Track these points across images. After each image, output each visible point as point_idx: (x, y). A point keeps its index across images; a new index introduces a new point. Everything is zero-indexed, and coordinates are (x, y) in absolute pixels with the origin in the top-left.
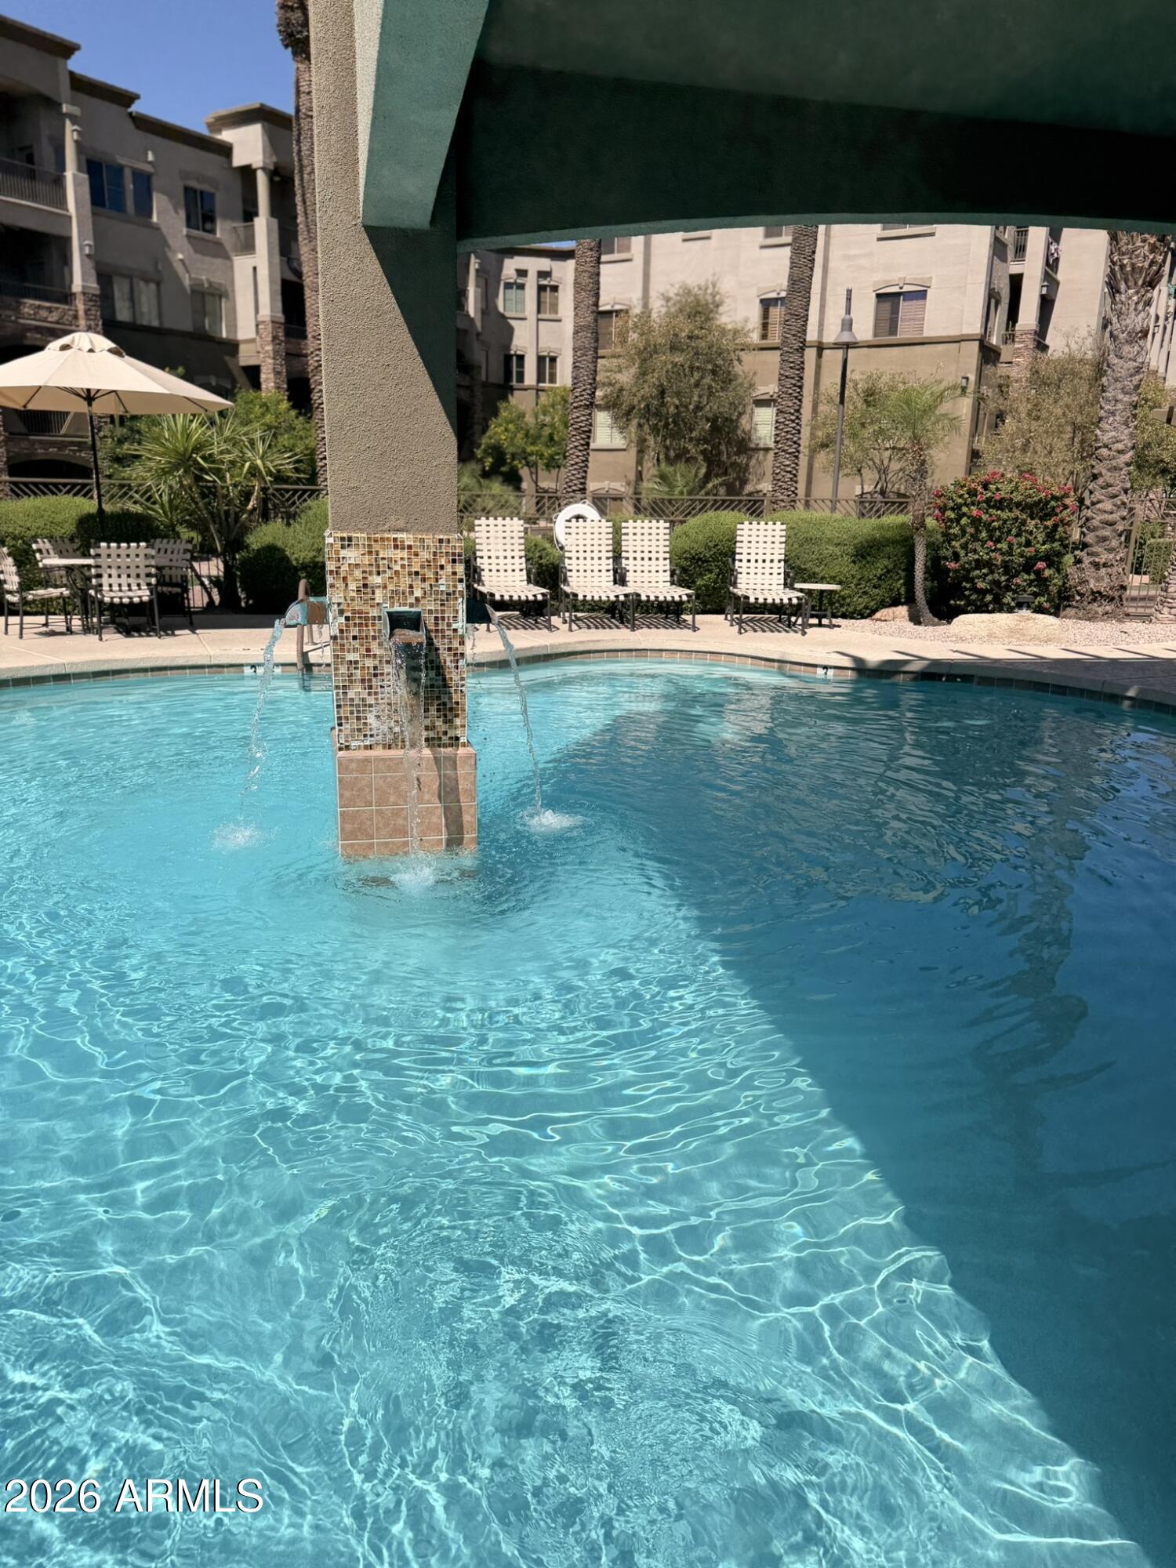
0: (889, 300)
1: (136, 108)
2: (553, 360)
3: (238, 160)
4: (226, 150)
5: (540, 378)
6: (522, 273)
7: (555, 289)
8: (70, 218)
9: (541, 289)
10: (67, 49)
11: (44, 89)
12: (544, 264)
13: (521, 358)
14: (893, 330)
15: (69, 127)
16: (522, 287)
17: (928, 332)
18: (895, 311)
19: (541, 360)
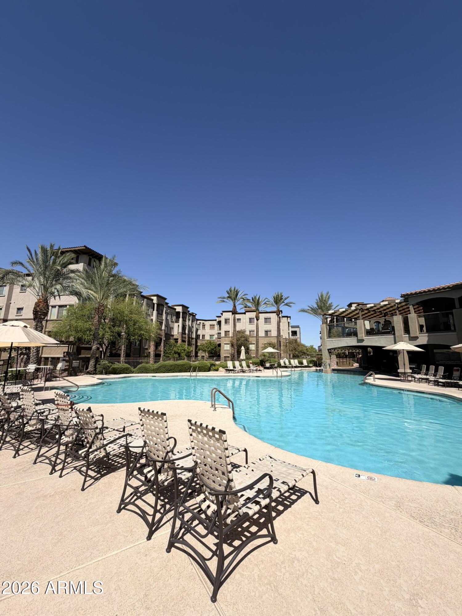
0: (266, 332)
1: (168, 305)
2: (204, 336)
3: (177, 311)
4: (175, 309)
5: (202, 338)
6: (200, 323)
7: (205, 325)
8: (163, 320)
9: (203, 325)
10: (165, 299)
11: (163, 304)
12: (203, 322)
13: (199, 335)
14: (267, 335)
15: (165, 308)
16: (200, 325)
17: (272, 336)
18: (267, 333)
19: (203, 335)
